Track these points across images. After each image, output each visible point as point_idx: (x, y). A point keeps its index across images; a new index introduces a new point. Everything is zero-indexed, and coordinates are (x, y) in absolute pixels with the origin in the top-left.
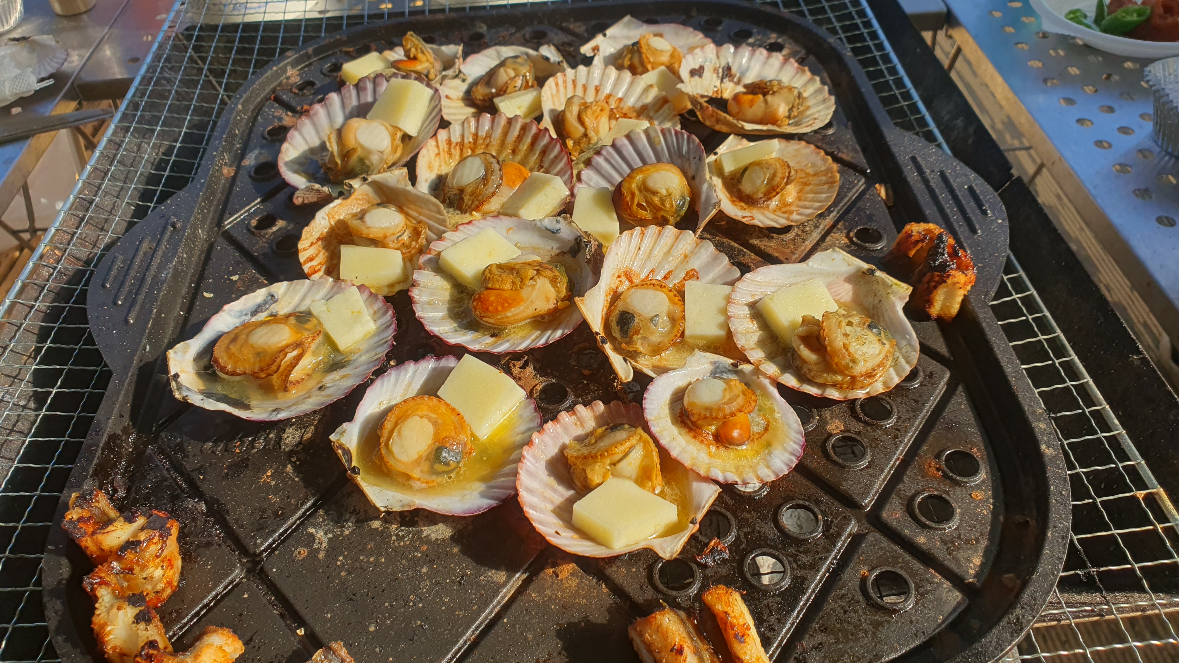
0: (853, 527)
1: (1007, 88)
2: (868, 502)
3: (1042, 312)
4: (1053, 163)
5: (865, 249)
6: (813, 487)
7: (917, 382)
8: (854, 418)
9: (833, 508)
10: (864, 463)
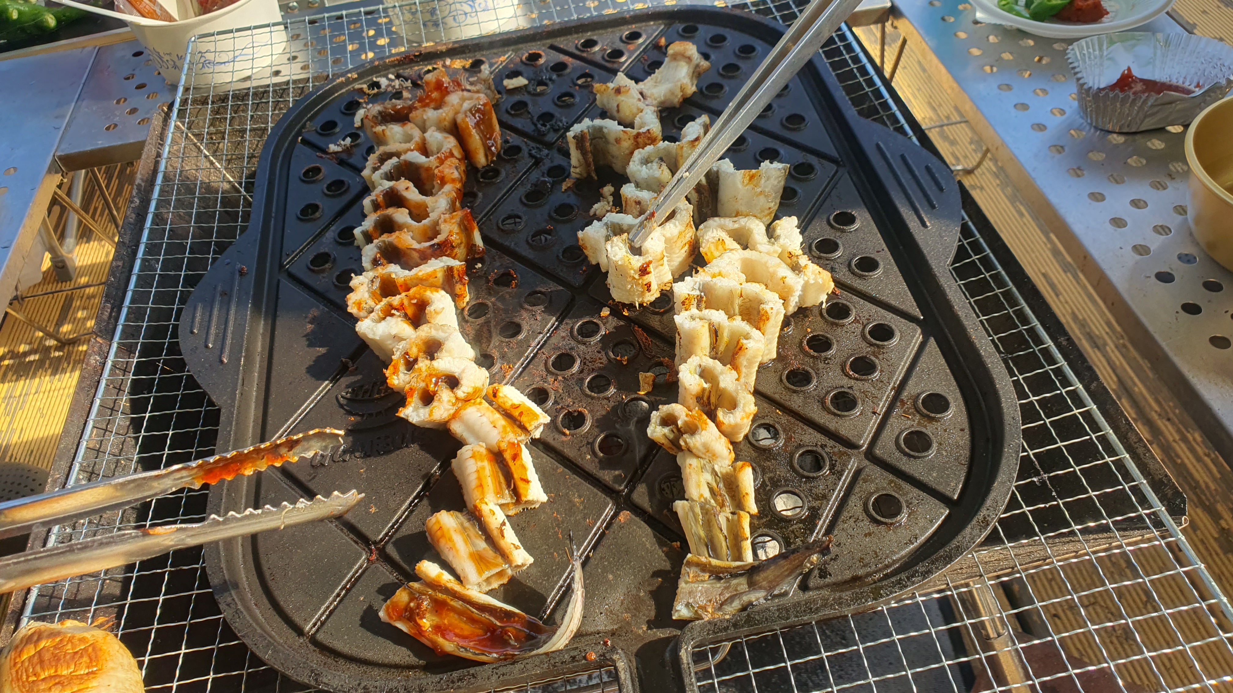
0: (853, 464)
1: (951, 79)
2: (864, 442)
3: (997, 269)
4: (997, 149)
5: (843, 231)
6: (819, 435)
7: (895, 341)
8: (846, 376)
9: (836, 450)
10: (857, 411)
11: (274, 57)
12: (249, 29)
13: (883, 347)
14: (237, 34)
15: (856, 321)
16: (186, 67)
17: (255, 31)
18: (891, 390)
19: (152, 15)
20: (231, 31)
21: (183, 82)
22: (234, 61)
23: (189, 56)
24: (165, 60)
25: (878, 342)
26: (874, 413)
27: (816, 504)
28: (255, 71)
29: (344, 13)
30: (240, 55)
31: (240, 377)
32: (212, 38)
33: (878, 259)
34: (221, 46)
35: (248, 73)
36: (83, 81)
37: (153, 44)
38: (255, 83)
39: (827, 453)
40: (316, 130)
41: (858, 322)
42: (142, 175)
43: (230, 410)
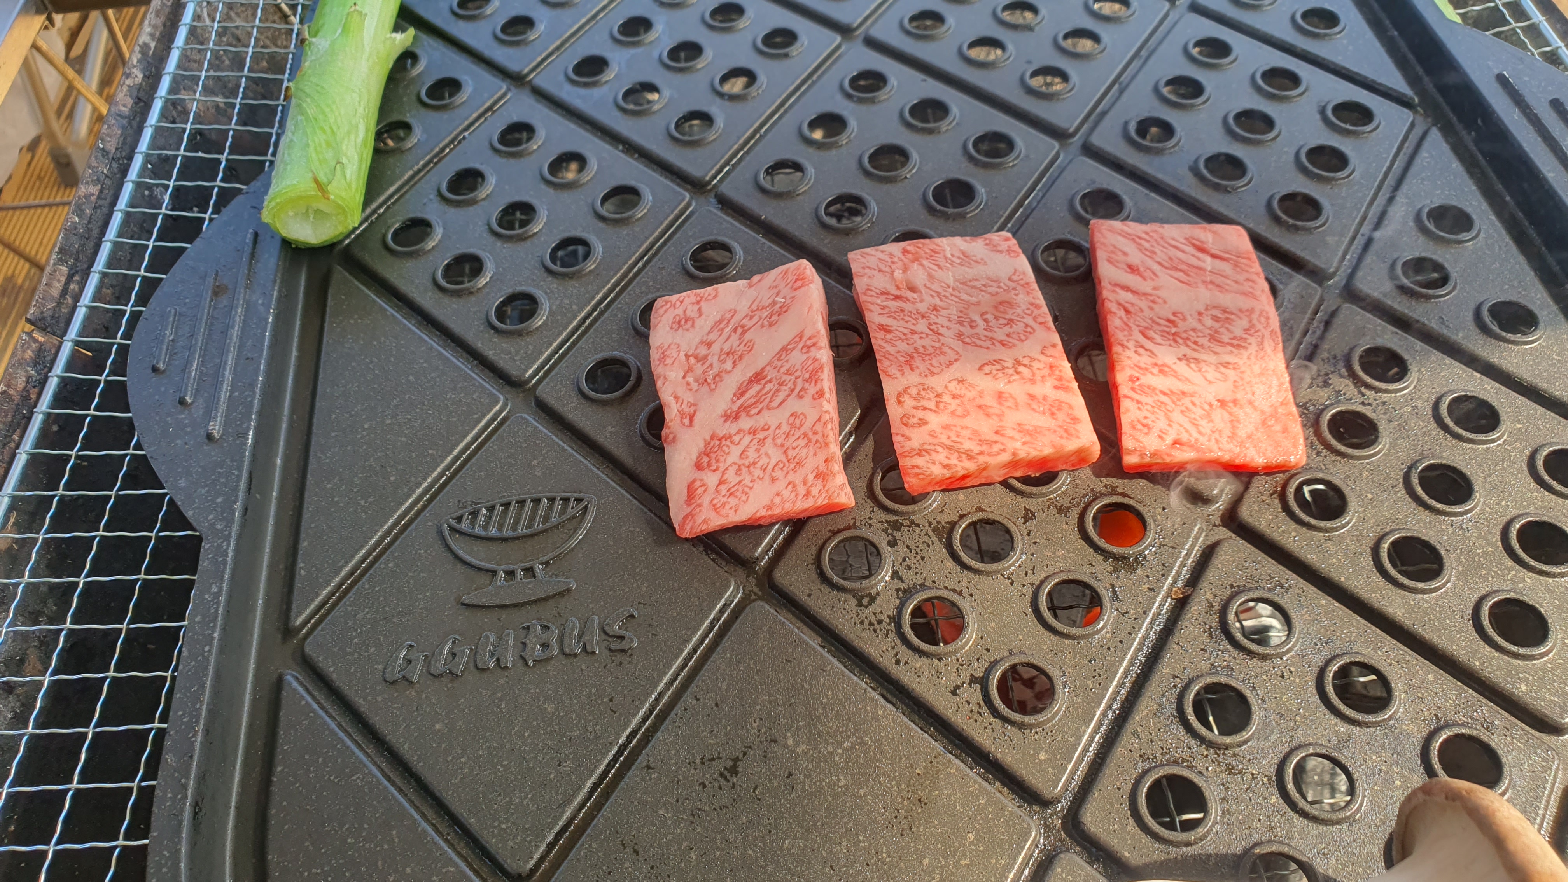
42: (155, 27)
43: (220, 546)
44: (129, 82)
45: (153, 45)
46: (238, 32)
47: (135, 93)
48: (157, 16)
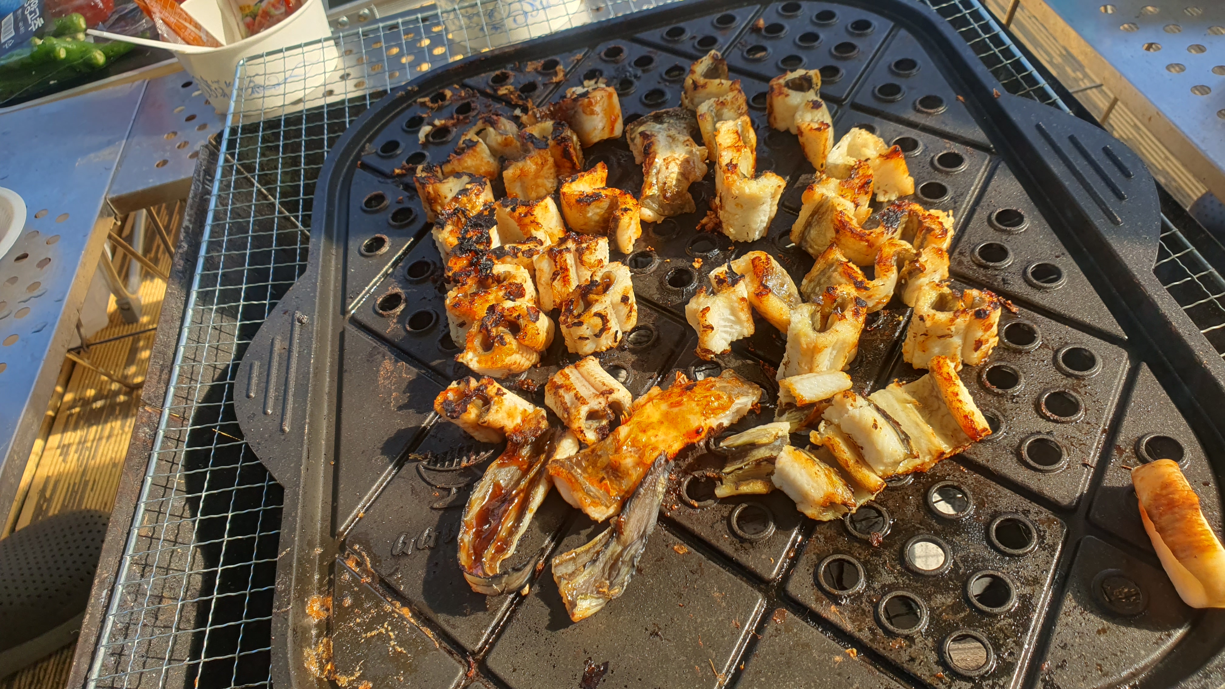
5: (1010, 233)
6: (1018, 498)
7: (1098, 369)
8: (1042, 417)
9: (1043, 516)
10: (1064, 462)
11: (327, 75)
12: (299, 46)
13: (1082, 378)
14: (287, 54)
15: (1044, 346)
16: (235, 93)
17: (306, 49)
18: (1102, 434)
19: (197, 41)
20: (281, 51)
21: (232, 109)
22: (285, 83)
23: (237, 81)
24: (213, 88)
25: (1076, 373)
26: (1085, 465)
27: (1027, 590)
28: (307, 91)
29: (400, 20)
30: (291, 76)
31: (305, 447)
32: (261, 60)
33: (1059, 266)
34: (270, 68)
35: (300, 95)
36: (133, 117)
37: (199, 73)
38: (309, 105)
39: (1031, 522)
40: (376, 152)
41: (1047, 346)
42: (190, 215)
43: (295, 491)
44: (181, 251)
45: (191, 226)
46: (238, 211)
47: (184, 256)
48: (191, 209)
